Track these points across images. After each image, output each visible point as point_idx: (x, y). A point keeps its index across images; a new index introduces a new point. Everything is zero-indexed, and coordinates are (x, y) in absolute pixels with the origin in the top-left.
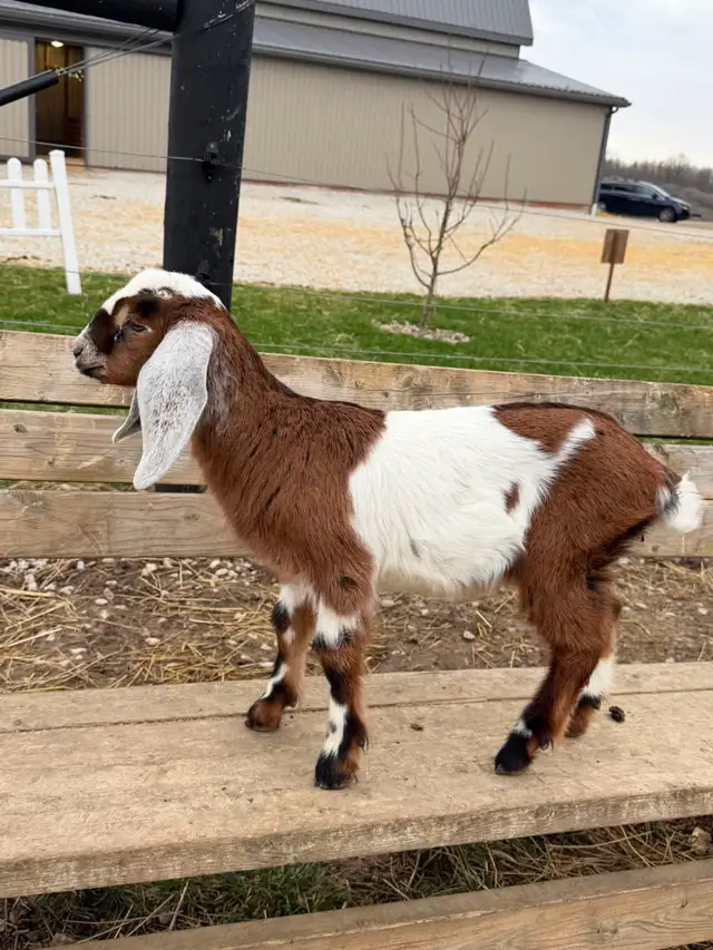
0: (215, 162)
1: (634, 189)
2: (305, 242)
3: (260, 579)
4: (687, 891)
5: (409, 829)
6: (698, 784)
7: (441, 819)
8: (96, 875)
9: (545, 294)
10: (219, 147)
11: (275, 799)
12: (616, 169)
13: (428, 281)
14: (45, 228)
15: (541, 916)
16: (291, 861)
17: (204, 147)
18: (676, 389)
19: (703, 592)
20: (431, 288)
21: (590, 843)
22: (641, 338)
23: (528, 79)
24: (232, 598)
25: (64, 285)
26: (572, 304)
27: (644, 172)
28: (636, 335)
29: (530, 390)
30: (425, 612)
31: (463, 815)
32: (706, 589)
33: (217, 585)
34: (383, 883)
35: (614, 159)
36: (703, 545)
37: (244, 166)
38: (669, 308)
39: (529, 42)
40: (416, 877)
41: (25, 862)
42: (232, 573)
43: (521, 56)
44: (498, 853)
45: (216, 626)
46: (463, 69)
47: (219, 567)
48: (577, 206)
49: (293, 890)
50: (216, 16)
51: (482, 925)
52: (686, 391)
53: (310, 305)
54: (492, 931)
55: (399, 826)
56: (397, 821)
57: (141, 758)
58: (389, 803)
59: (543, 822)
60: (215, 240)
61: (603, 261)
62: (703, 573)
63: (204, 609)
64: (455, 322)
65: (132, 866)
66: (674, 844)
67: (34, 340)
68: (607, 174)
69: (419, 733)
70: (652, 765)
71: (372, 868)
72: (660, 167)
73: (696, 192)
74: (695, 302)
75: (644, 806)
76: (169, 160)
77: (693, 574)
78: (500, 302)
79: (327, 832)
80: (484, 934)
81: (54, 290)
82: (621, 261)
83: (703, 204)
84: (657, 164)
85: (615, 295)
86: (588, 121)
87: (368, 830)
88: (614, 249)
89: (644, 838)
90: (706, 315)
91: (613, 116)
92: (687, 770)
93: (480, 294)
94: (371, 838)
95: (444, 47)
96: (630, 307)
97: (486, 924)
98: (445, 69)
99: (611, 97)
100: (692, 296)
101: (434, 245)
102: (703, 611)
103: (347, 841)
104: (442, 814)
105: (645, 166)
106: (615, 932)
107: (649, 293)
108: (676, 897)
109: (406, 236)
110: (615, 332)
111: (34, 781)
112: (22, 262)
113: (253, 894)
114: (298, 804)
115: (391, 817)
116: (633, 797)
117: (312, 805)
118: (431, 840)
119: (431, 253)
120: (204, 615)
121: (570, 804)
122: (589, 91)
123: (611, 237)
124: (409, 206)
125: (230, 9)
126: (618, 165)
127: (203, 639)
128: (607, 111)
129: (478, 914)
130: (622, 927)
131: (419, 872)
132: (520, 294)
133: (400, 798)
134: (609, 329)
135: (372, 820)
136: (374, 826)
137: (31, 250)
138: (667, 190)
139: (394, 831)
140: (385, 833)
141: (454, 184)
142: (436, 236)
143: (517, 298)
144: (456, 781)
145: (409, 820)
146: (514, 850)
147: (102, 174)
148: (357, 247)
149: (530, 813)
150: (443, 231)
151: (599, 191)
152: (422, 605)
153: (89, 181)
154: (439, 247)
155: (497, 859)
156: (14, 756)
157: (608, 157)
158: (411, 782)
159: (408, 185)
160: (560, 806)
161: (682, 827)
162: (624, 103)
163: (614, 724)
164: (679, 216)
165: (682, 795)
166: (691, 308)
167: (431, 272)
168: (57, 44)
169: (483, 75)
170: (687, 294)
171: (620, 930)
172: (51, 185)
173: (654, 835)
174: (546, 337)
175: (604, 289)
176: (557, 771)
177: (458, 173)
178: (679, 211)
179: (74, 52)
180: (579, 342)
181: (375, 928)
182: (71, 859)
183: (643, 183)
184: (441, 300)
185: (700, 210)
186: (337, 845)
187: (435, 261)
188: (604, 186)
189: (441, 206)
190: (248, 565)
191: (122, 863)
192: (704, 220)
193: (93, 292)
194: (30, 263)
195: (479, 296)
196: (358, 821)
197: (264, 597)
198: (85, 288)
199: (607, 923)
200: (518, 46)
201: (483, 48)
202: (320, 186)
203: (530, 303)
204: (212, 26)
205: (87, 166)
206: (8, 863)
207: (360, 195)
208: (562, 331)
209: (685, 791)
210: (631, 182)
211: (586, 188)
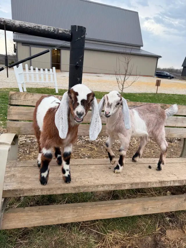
0: (78, 65)
1: (163, 73)
2: (99, 84)
3: (86, 143)
4: (163, 201)
5: (105, 186)
6: (164, 180)
7: (112, 185)
8: (44, 192)
9: (144, 92)
10: (79, 62)
11: (80, 180)
12: (159, 69)
13: (122, 90)
14: (52, 81)
15: (133, 205)
16: (82, 191)
17: (76, 63)
18: (163, 105)
19: (172, 147)
20: (122, 91)
21: (146, 193)
22: (163, 100)
23: (142, 53)
24: (81, 146)
25: (55, 91)
26: (150, 94)
27: (164, 70)
28: (162, 100)
29: (134, 105)
30: (117, 149)
31: (116, 184)
32: (173, 146)
33: (78, 144)
34: (105, 199)
35: (159, 68)
36: (169, 135)
37: (83, 66)
38: (169, 95)
39: (142, 46)
40: (111, 198)
41: (31, 189)
42: (81, 142)
43: (141, 49)
44: (128, 194)
45: (78, 151)
46: (128, 51)
47: (79, 141)
48: (152, 76)
49: (87, 199)
50: (78, 39)
51: (121, 206)
52: (165, 105)
53: (100, 94)
54: (122, 208)
55: (103, 186)
56: (103, 185)
57: (56, 172)
58: (102, 181)
59: (133, 186)
60: (78, 80)
61: (156, 86)
62: (173, 143)
63: (75, 148)
64: (127, 97)
65: (51, 191)
66: (163, 194)
67: (39, 95)
68: (158, 70)
69: (110, 169)
70: (156, 176)
71: (103, 196)
72: (168, 69)
73: (175, 73)
74: (174, 93)
75: (153, 184)
76: (70, 65)
77: (171, 144)
78: (136, 94)
79: (89, 186)
80: (121, 208)
81: (53, 92)
82: (159, 86)
83: (177, 76)
84: (168, 68)
85: (158, 92)
86: (153, 61)
87: (97, 186)
88: (158, 84)
89: (157, 192)
90: (176, 96)
91: (159, 59)
92: (163, 178)
93: (132, 92)
94: (98, 188)
95: (124, 47)
96: (161, 94)
97: (122, 206)
98: (125, 51)
99: (158, 56)
100: (174, 92)
101: (123, 83)
102: (172, 150)
103: (93, 188)
104: (112, 184)
105: (165, 69)
106: (148, 209)
107: (165, 92)
108: (161, 203)
109: (117, 81)
110: (158, 99)
111: (36, 175)
112: (48, 88)
113: (79, 200)
114: (84, 181)
115: (102, 184)
116: (151, 182)
117: (87, 181)
118: (110, 189)
119: (122, 84)
120: (75, 149)
121: (138, 183)
122: (154, 55)
123: (157, 81)
124: (118, 77)
125: (80, 37)
126: (160, 68)
127: (75, 154)
128: (157, 58)
129: (120, 204)
130: (150, 208)
131: (112, 197)
132: (140, 92)
133: (104, 181)
134: (157, 98)
135: (98, 184)
136: (99, 185)
137: (50, 85)
138: (169, 73)
139: (102, 186)
140: (101, 187)
141: (126, 71)
142: (123, 81)
143: (139, 93)
144: (116, 178)
145: (105, 185)
146: (131, 194)
147: (63, 72)
148: (109, 84)
149: (130, 184)
150: (124, 80)
151: (156, 73)
152: (117, 148)
153: (61, 74)
154: (124, 83)
155: (128, 195)
156: (33, 171)
157: (158, 67)
158: (107, 178)
159: (118, 73)
160: (136, 183)
161: (165, 191)
162: (160, 57)
163: (149, 169)
164: (171, 78)
165: (161, 182)
166: (173, 95)
167: (122, 88)
168: (56, 49)
169: (132, 52)
170: (173, 92)
171: (149, 209)
172: (53, 73)
173: (159, 192)
174: (144, 100)
175: (156, 91)
176: (136, 177)
177: (127, 69)
178: (172, 77)
179: (59, 50)
180: (151, 101)
181: (99, 206)
182: (39, 189)
183: (164, 72)
184: (124, 93)
185: (176, 77)
186: (91, 189)
187: (123, 86)
188: (157, 73)
189: (124, 76)
190: (84, 140)
191: (49, 190)
192: (176, 79)
193: (60, 93)
194: (50, 88)
195: (132, 93)
196: (95, 184)
197: (87, 146)
198: (59, 92)
199: (146, 207)
200: (140, 47)
201: (131, 47)
202: (103, 74)
203: (142, 94)
204: (77, 40)
205: (61, 71)
206: (28, 189)
207: (110, 75)
208: (148, 99)
209: (162, 181)
210: (162, 72)
211: (153, 73)
